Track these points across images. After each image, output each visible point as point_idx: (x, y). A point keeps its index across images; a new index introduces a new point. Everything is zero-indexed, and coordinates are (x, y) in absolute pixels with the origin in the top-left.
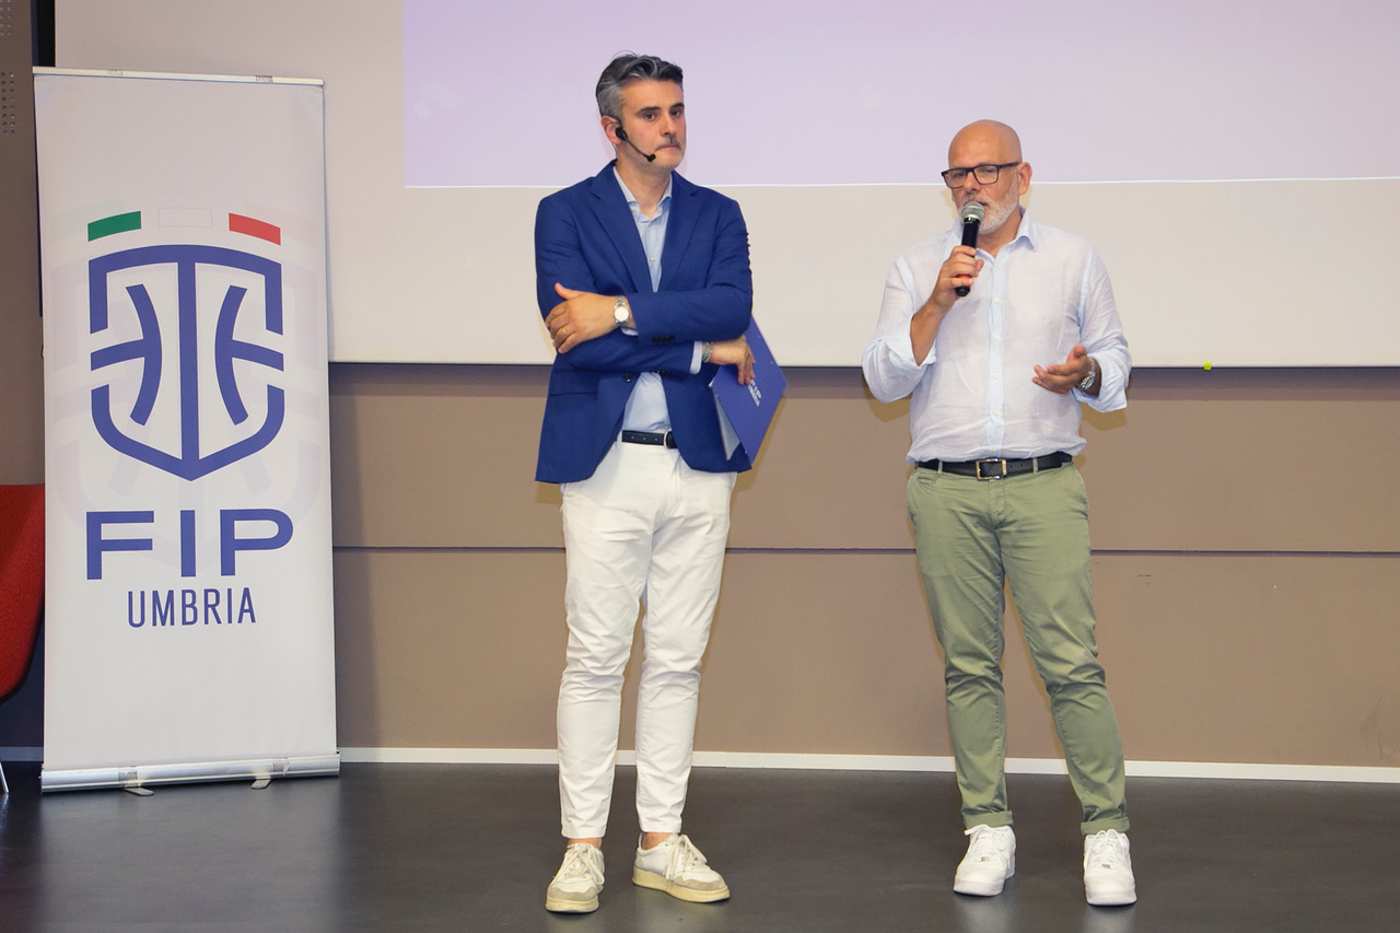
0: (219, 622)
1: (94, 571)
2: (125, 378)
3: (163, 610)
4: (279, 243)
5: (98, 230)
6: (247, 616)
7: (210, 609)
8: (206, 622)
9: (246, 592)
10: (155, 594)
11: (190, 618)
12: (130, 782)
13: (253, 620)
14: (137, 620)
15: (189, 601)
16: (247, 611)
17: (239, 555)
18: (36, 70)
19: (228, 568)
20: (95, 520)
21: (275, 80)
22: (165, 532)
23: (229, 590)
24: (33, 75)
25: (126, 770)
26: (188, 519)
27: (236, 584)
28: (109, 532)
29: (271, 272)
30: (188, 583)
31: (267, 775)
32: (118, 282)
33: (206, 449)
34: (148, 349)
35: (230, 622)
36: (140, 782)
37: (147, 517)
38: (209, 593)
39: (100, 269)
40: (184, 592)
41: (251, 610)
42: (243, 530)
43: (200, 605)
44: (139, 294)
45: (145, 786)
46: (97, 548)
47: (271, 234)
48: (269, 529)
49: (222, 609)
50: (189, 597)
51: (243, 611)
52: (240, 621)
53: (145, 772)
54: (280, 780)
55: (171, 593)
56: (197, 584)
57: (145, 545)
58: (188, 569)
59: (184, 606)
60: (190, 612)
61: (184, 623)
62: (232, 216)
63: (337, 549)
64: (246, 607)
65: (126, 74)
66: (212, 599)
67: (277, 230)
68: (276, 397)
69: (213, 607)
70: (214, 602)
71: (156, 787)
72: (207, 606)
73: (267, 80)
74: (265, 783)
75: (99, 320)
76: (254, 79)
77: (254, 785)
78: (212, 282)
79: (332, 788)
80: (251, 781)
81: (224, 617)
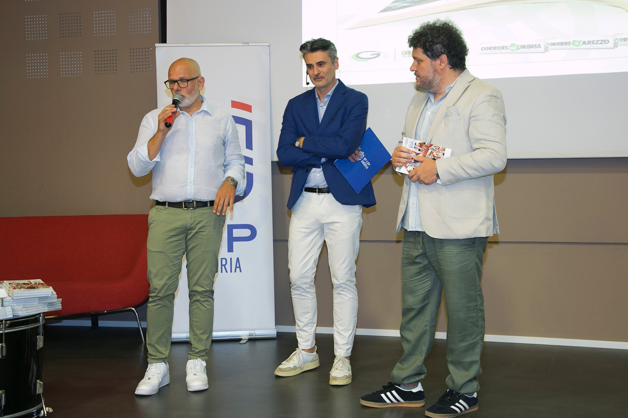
0: (227, 272)
4: (251, 112)
6: (238, 269)
7: (223, 267)
8: (222, 272)
9: (238, 259)
13: (241, 271)
16: (238, 267)
17: (235, 244)
18: (156, 45)
19: (230, 249)
21: (250, 44)
23: (231, 259)
24: (155, 47)
27: (233, 256)
29: (248, 124)
31: (247, 337)
35: (231, 272)
38: (223, 260)
41: (240, 267)
42: (237, 233)
47: (248, 108)
48: (247, 233)
49: (228, 267)
51: (236, 267)
52: (235, 272)
54: (252, 340)
62: (232, 102)
63: (274, 241)
64: (238, 266)
65: (191, 45)
66: (224, 263)
67: (250, 107)
68: (250, 177)
69: (224, 265)
70: (225, 264)
72: (222, 265)
73: (247, 44)
74: (245, 341)
76: (242, 44)
77: (241, 342)
79: (273, 344)
80: (240, 340)
81: (229, 270)
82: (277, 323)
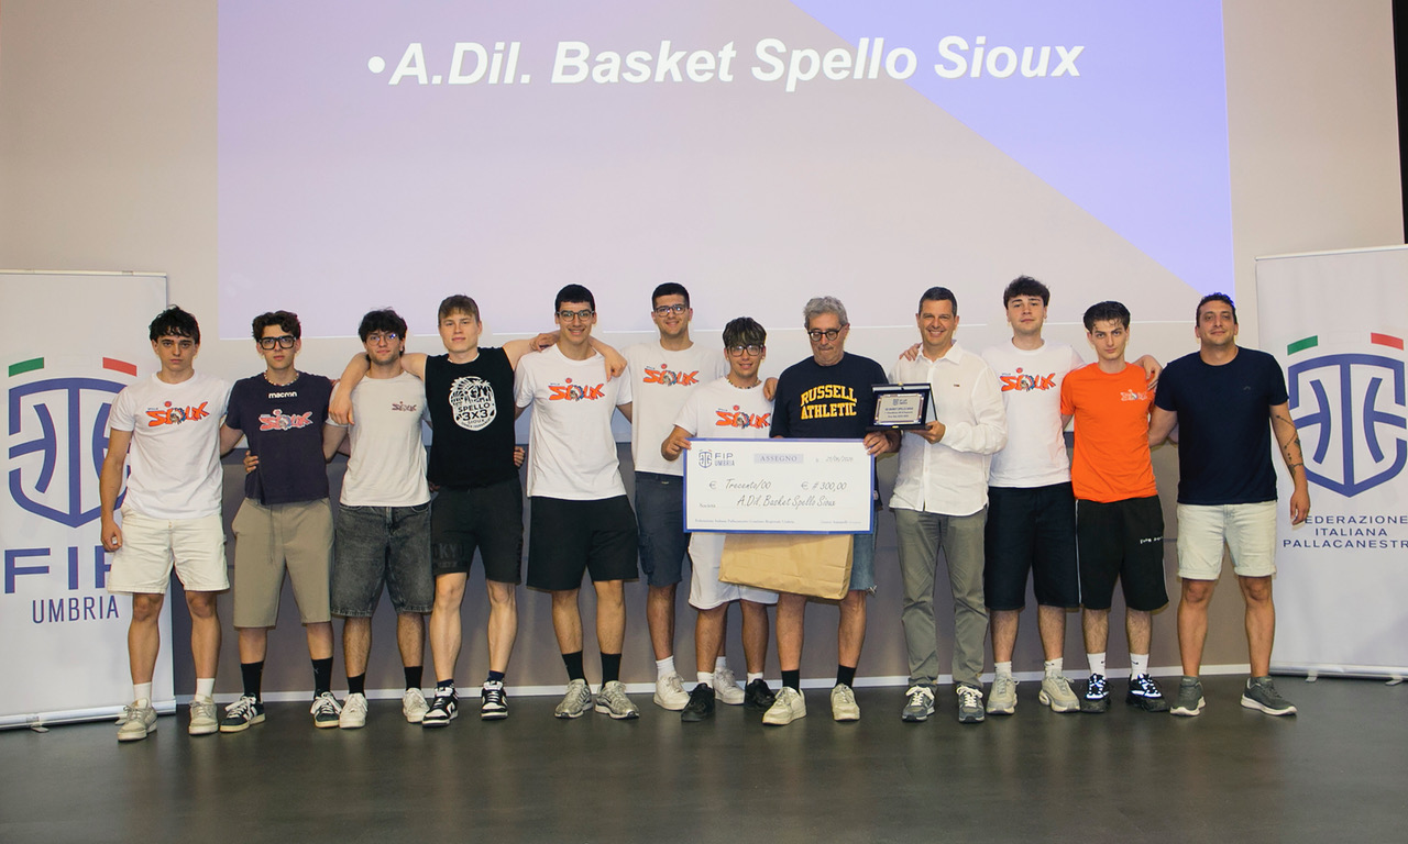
0: (94, 618)
1: (10, 588)
2: (32, 464)
3: (55, 612)
4: (135, 375)
5: (15, 370)
6: (113, 613)
7: (88, 610)
8: (85, 618)
10: (51, 601)
11: (74, 616)
12: (34, 724)
13: (117, 617)
14: (38, 618)
15: (74, 605)
16: (112, 610)
19: (100, 583)
20: (10, 555)
21: (135, 273)
22: (58, 562)
23: (101, 597)
25: (31, 716)
26: (73, 552)
28: (20, 562)
30: (73, 594)
32: (28, 403)
33: (85, 508)
34: (48, 444)
35: (101, 617)
36: (41, 723)
37: (46, 552)
38: (88, 600)
39: (16, 395)
40: (70, 600)
41: (115, 610)
43: (81, 607)
44: (42, 410)
45: (44, 726)
46: (11, 572)
49: (96, 610)
50: (74, 602)
51: (110, 610)
52: (108, 617)
53: (44, 717)
55: (62, 600)
56: (79, 594)
57: (45, 570)
58: (73, 584)
59: (71, 609)
60: (74, 612)
61: (71, 619)
62: (103, 360)
64: (113, 608)
65: (36, 272)
66: (89, 605)
69: (90, 608)
70: (91, 606)
71: (50, 726)
72: (86, 608)
73: (129, 274)
75: (15, 427)
76: (121, 273)
78: (91, 401)
81: (97, 615)
82: (177, 691)
